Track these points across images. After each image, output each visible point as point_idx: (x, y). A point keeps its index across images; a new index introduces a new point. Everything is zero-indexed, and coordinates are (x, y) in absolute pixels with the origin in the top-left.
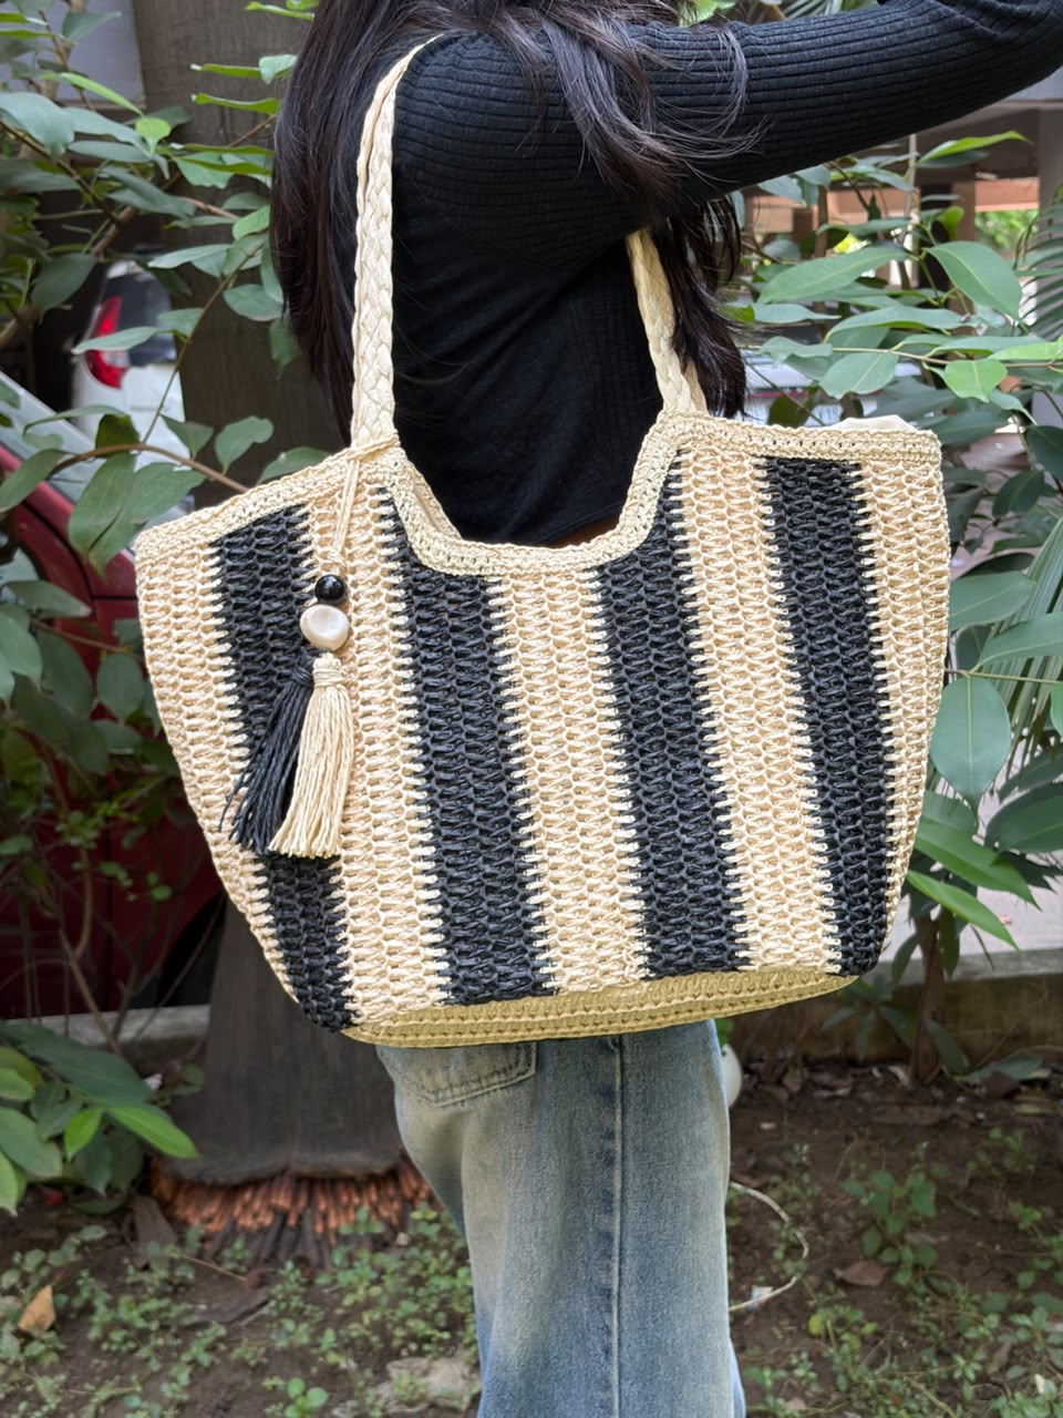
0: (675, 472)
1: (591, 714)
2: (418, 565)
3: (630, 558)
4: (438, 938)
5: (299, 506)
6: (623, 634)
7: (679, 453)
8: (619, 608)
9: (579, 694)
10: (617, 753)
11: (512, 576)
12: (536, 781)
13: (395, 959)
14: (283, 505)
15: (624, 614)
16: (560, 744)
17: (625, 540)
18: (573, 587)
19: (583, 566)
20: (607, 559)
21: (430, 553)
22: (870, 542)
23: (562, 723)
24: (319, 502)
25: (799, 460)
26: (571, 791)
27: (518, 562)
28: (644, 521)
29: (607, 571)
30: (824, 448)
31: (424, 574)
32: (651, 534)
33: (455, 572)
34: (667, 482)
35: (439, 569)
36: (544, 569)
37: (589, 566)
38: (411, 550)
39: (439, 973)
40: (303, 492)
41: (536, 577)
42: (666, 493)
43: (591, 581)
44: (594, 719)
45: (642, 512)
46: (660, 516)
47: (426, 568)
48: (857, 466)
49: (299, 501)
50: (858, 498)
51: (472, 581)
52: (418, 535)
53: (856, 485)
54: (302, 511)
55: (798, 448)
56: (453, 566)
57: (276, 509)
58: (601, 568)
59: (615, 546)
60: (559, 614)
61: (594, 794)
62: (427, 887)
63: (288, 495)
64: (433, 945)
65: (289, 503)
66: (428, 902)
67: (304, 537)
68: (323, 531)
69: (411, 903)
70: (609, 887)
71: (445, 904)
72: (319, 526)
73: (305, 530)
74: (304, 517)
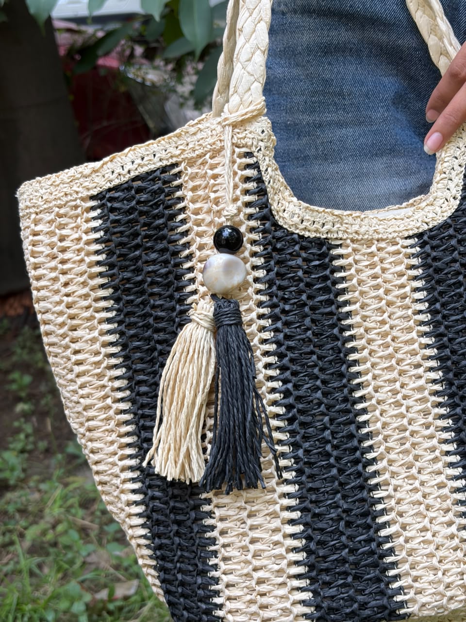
1: (418, 366)
2: (275, 224)
3: (445, 226)
4: (301, 570)
5: (174, 165)
6: (441, 294)
8: (438, 271)
9: (407, 348)
10: (441, 400)
11: (353, 241)
12: (379, 425)
13: (263, 588)
14: (159, 164)
15: (441, 276)
16: (395, 393)
17: (438, 210)
18: (399, 253)
19: (406, 234)
20: (426, 227)
21: (286, 215)
23: (395, 374)
24: (191, 163)
26: (407, 433)
27: (356, 228)
28: (454, 192)
29: (425, 238)
31: (279, 234)
33: (307, 234)
35: (292, 229)
36: (376, 236)
37: (411, 233)
38: (271, 211)
39: (303, 602)
40: (178, 152)
41: (369, 243)
43: (412, 246)
44: (421, 371)
45: (451, 185)
47: (281, 227)
49: (174, 160)
51: (320, 243)
52: (276, 197)
54: (176, 170)
56: (305, 229)
57: (152, 167)
58: (420, 236)
59: (431, 215)
60: (388, 276)
61: (424, 437)
62: (292, 522)
63: (163, 155)
64: (298, 577)
65: (165, 163)
66: (293, 536)
67: (179, 194)
68: (194, 189)
69: (278, 537)
70: (446, 519)
71: (309, 538)
72: (191, 184)
73: (179, 187)
74: (178, 175)
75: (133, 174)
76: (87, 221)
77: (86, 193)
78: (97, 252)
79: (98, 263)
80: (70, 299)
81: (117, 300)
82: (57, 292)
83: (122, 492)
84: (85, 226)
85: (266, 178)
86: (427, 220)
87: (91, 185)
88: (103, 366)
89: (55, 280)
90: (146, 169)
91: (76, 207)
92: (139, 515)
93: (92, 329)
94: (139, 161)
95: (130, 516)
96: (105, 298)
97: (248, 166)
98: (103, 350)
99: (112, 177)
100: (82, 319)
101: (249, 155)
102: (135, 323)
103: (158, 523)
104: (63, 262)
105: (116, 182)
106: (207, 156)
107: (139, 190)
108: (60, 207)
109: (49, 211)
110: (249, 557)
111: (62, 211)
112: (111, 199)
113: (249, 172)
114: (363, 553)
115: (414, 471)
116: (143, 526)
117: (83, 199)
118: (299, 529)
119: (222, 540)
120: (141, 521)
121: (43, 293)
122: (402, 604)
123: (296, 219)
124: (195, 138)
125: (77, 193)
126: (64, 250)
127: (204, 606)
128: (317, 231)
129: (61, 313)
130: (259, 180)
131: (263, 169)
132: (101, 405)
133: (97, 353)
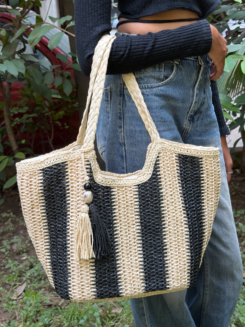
0: (158, 159)
1: (134, 225)
2: (94, 182)
3: (146, 183)
4: (94, 283)
5: (65, 162)
6: (143, 203)
7: (159, 153)
8: (143, 196)
9: (131, 219)
10: (139, 235)
11: (117, 187)
12: (120, 242)
13: (83, 287)
14: (61, 162)
15: (144, 198)
16: (126, 232)
17: (145, 177)
18: (131, 190)
19: (134, 185)
20: (140, 183)
21: (97, 179)
22: (203, 177)
23: (127, 227)
24: (71, 162)
25: (187, 155)
26: (128, 245)
27: (119, 183)
28: (150, 172)
29: (140, 186)
30: (193, 153)
31: (95, 185)
32: (152, 176)
33: (103, 185)
34: (156, 161)
35: (99, 183)
36: (125, 185)
37: (136, 184)
38: (93, 178)
39: (94, 292)
40: (67, 158)
41: (123, 187)
42: (156, 164)
43: (136, 188)
44: (134, 226)
45: (150, 170)
46: (154, 171)
47: (96, 183)
48: (201, 158)
49: (66, 161)
50: (201, 166)
51: (107, 187)
53: (201, 163)
54: (66, 163)
55: (187, 153)
56: (103, 184)
57: (59, 162)
58: (138, 185)
59: (142, 179)
60: (128, 197)
61: (133, 246)
62: (92, 270)
63: (63, 159)
64: (93, 285)
65: (63, 161)
66: (93, 274)
67: (67, 170)
68: (71, 169)
69: (88, 274)
70: (136, 270)
71: (97, 274)
72: (70, 168)
73: (67, 168)
74: (67, 165)
75: (53, 164)
76: (39, 177)
77: (39, 169)
78: (41, 186)
79: (41, 190)
80: (32, 200)
81: (46, 200)
82: (28, 197)
83: (45, 255)
84: (38, 178)
85: (92, 168)
86: (141, 181)
87: (41, 166)
88: (41, 219)
89: (28, 194)
90: (57, 163)
91: (36, 172)
92: (49, 262)
93: (38, 208)
94: (55, 160)
95: (46, 262)
96: (42, 200)
97: (88, 165)
98: (41, 215)
99: (47, 164)
100: (35, 205)
101: (88, 161)
102: (51, 207)
103: (55, 265)
104: (31, 188)
105: (48, 166)
106: (76, 160)
107: (55, 169)
108: (31, 172)
109: (27, 173)
110: (80, 279)
111: (31, 173)
112: (46, 171)
113: (88, 166)
114: (112, 279)
115: (129, 255)
116: (50, 265)
117: (38, 170)
118: (94, 271)
119: (72, 273)
120: (49, 264)
121: (23, 197)
122: (121, 293)
123: (100, 181)
124: (73, 155)
125: (36, 168)
126: (31, 185)
127: (66, 290)
128: (106, 184)
129: (29, 204)
130: (91, 169)
131: (92, 166)
132: (40, 230)
133: (39, 215)
